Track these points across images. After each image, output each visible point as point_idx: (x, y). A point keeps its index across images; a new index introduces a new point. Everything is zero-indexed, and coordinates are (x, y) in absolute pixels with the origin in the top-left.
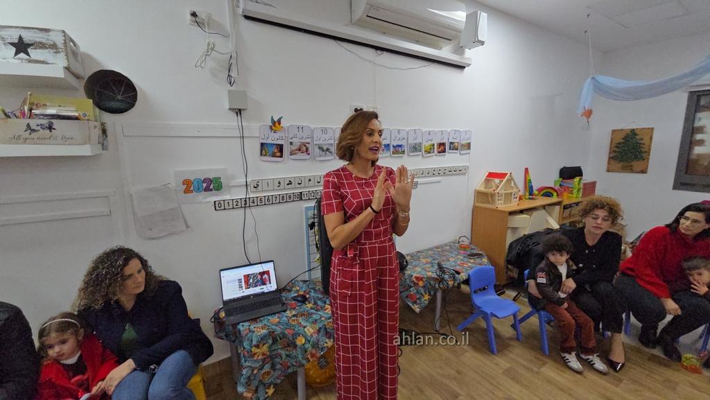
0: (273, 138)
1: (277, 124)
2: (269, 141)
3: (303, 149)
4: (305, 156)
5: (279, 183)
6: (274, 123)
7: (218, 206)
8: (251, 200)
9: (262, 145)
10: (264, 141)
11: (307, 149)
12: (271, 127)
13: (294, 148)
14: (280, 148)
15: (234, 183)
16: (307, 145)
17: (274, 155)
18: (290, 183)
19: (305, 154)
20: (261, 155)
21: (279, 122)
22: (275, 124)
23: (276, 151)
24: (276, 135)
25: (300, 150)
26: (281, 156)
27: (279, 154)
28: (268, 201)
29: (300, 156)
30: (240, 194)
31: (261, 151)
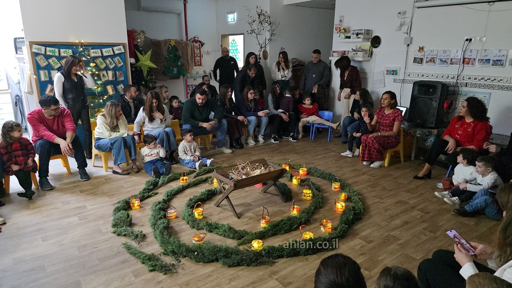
2: (418, 57)
3: (432, 60)
4: (433, 64)
5: (418, 75)
10: (415, 57)
11: (434, 60)
12: (419, 51)
13: (428, 60)
14: (422, 59)
18: (423, 76)
19: (433, 63)
20: (414, 62)
22: (421, 49)
23: (420, 61)
24: (421, 54)
25: (430, 61)
26: (421, 63)
28: (412, 82)
29: (430, 63)
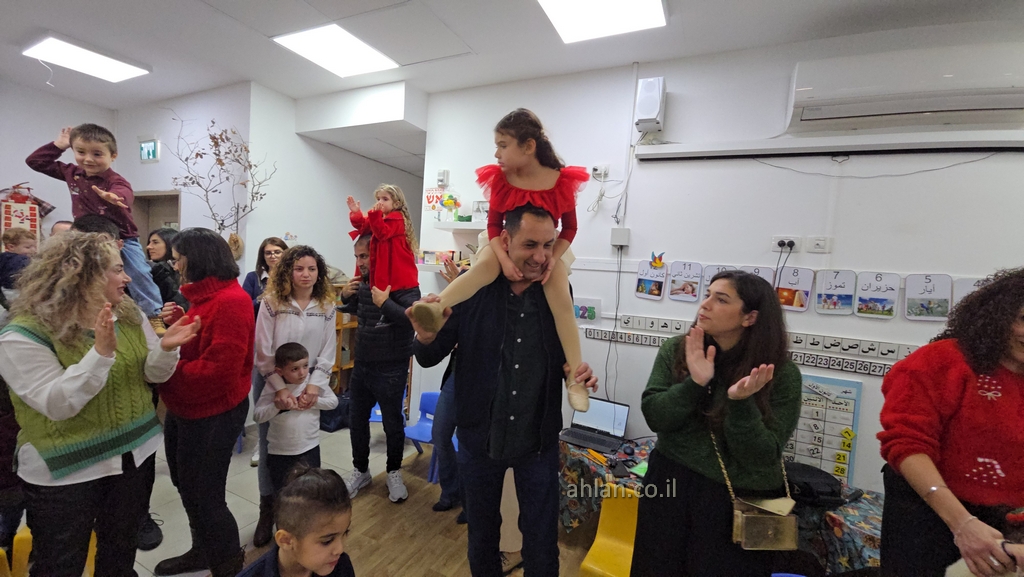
0: (653, 275)
1: (657, 261)
2: (648, 278)
5: (652, 323)
6: (654, 258)
7: (589, 334)
8: (619, 335)
9: (640, 281)
10: (642, 277)
12: (651, 263)
13: (676, 287)
15: (605, 314)
16: (694, 285)
17: (651, 293)
18: (665, 326)
19: (691, 295)
20: (637, 290)
21: (660, 258)
22: (656, 261)
23: (654, 288)
24: (656, 272)
25: (683, 290)
26: (659, 295)
27: (656, 292)
28: (636, 341)
30: (608, 327)
31: (638, 287)
